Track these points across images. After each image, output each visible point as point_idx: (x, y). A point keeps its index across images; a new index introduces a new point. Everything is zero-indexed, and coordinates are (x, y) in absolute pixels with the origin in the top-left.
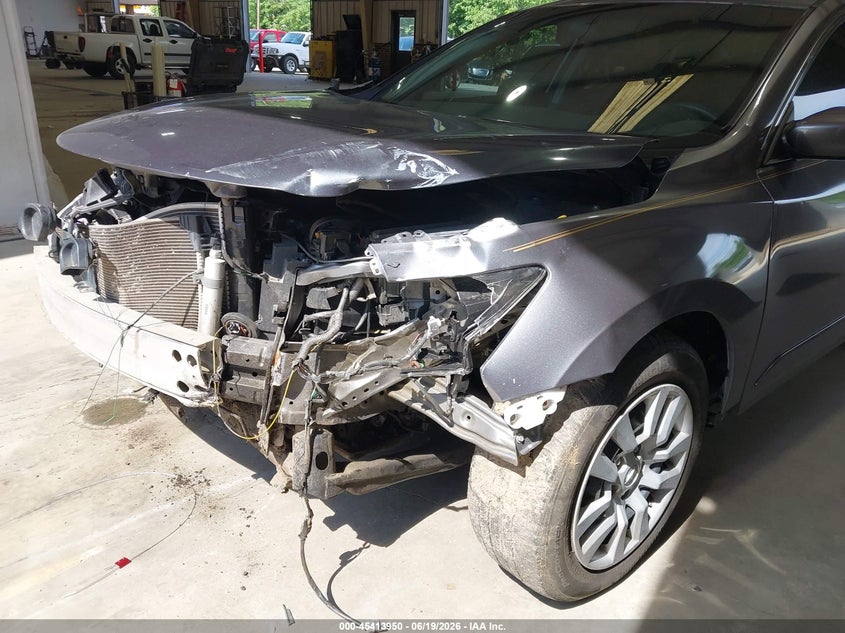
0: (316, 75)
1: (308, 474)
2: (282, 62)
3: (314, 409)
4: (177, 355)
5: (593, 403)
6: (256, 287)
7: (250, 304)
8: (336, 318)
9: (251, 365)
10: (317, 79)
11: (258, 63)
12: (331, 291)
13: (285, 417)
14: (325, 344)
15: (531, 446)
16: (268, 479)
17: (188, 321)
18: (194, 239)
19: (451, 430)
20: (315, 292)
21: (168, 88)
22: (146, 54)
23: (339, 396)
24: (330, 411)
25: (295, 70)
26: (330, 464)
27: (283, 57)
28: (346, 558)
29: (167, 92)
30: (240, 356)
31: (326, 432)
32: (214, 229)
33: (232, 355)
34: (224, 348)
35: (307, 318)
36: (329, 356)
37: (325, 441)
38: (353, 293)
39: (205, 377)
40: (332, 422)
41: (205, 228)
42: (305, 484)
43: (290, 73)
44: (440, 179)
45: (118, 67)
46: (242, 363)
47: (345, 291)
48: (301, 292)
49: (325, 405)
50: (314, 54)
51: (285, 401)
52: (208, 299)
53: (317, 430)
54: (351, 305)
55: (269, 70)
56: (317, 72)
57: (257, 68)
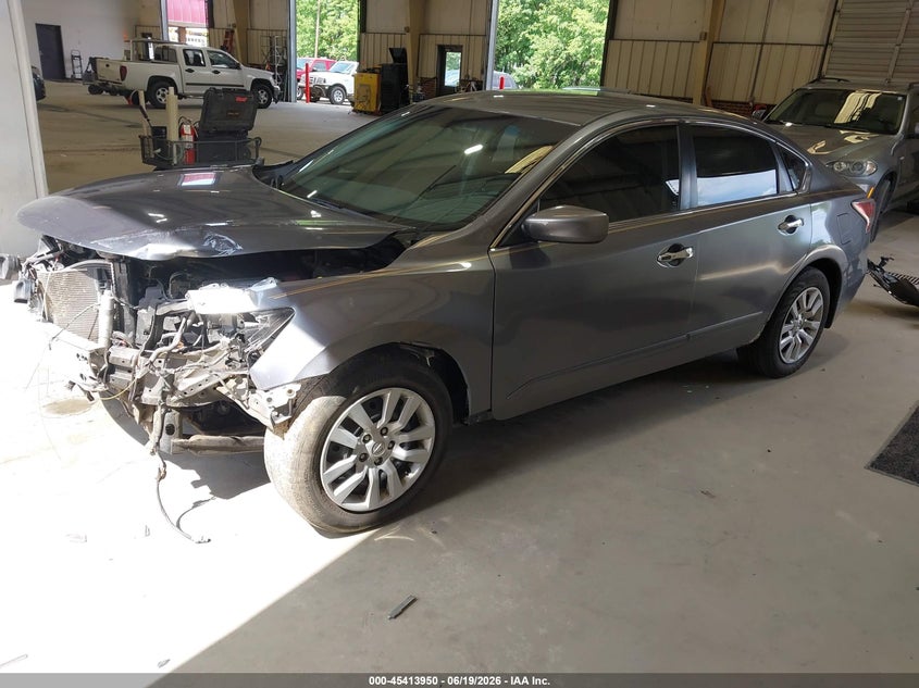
0: (360, 107)
1: (160, 437)
2: (329, 92)
3: (164, 395)
4: (78, 356)
5: (327, 395)
6: (135, 314)
7: (132, 326)
8: (177, 336)
9: (126, 365)
10: (361, 112)
11: (305, 92)
12: (176, 319)
13: (146, 400)
14: (170, 352)
15: (283, 419)
16: (144, 444)
17: (92, 337)
18: (96, 283)
19: (247, 411)
20: (167, 319)
21: (181, 132)
22: (187, 84)
23: (181, 388)
24: (175, 398)
25: (343, 101)
26: (177, 432)
27: (331, 87)
28: (197, 504)
29: (180, 136)
30: (118, 359)
31: (174, 411)
32: (109, 277)
33: (114, 358)
34: (109, 354)
35: (164, 336)
36: (174, 360)
37: (172, 418)
38: (189, 321)
39: (95, 371)
40: (178, 405)
41: (103, 276)
42: (158, 444)
43: (337, 104)
44: (231, 252)
45: (159, 97)
46: (120, 364)
47: (184, 320)
48: (159, 320)
49: (172, 394)
50: (358, 85)
51: (146, 389)
52: (104, 322)
53: (168, 409)
54: (189, 329)
55: (316, 100)
56: (359, 105)
57: (304, 98)
